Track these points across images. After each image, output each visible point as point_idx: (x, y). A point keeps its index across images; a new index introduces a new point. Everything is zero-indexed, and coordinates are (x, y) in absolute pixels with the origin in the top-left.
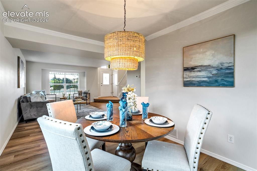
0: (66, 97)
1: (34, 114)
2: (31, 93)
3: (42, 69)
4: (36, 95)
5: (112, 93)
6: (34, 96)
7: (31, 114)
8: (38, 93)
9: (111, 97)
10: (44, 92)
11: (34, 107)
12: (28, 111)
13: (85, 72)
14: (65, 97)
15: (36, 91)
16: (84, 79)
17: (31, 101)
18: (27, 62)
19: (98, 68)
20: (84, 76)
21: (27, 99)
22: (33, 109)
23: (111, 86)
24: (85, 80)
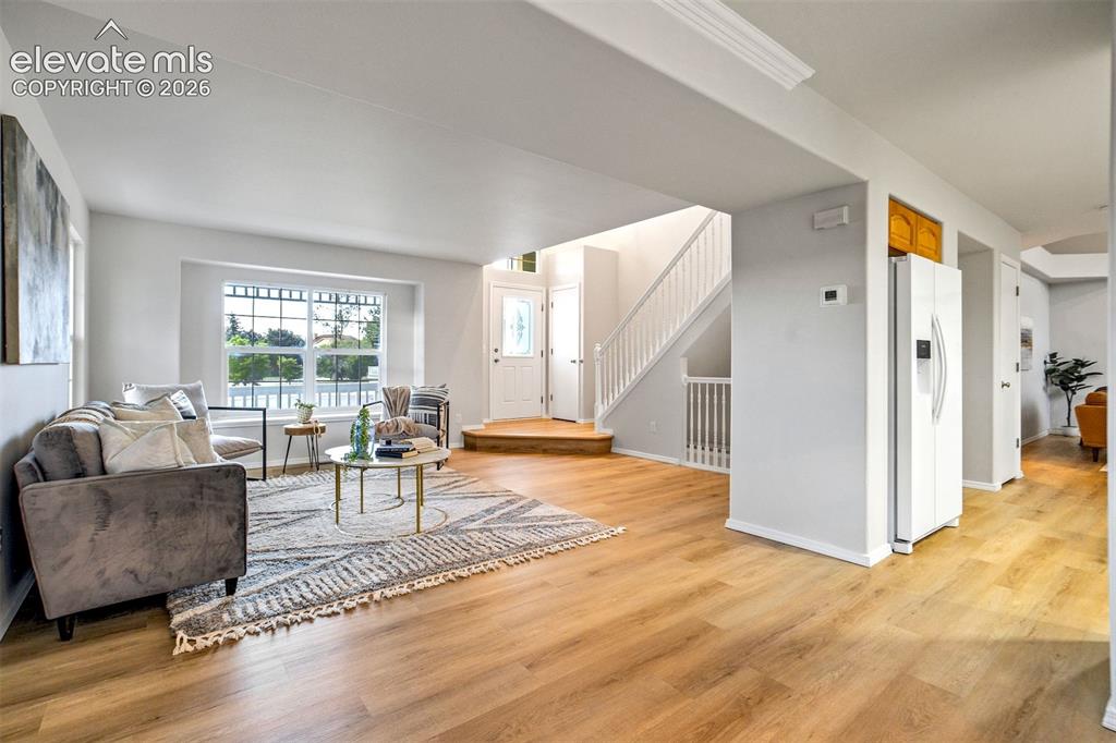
0: (323, 420)
1: (131, 565)
2: (115, 404)
3: (184, 264)
4: (151, 418)
5: (547, 399)
6: (132, 426)
7: (102, 572)
8: (157, 399)
9: (538, 420)
10: (193, 394)
11: (126, 510)
12: (81, 545)
13: (413, 288)
14: (313, 425)
15: (144, 386)
16: (412, 324)
17: (108, 463)
18: (95, 215)
19: (485, 267)
20: (412, 306)
21: (74, 449)
22: (124, 526)
23: (539, 362)
24: (419, 330)
